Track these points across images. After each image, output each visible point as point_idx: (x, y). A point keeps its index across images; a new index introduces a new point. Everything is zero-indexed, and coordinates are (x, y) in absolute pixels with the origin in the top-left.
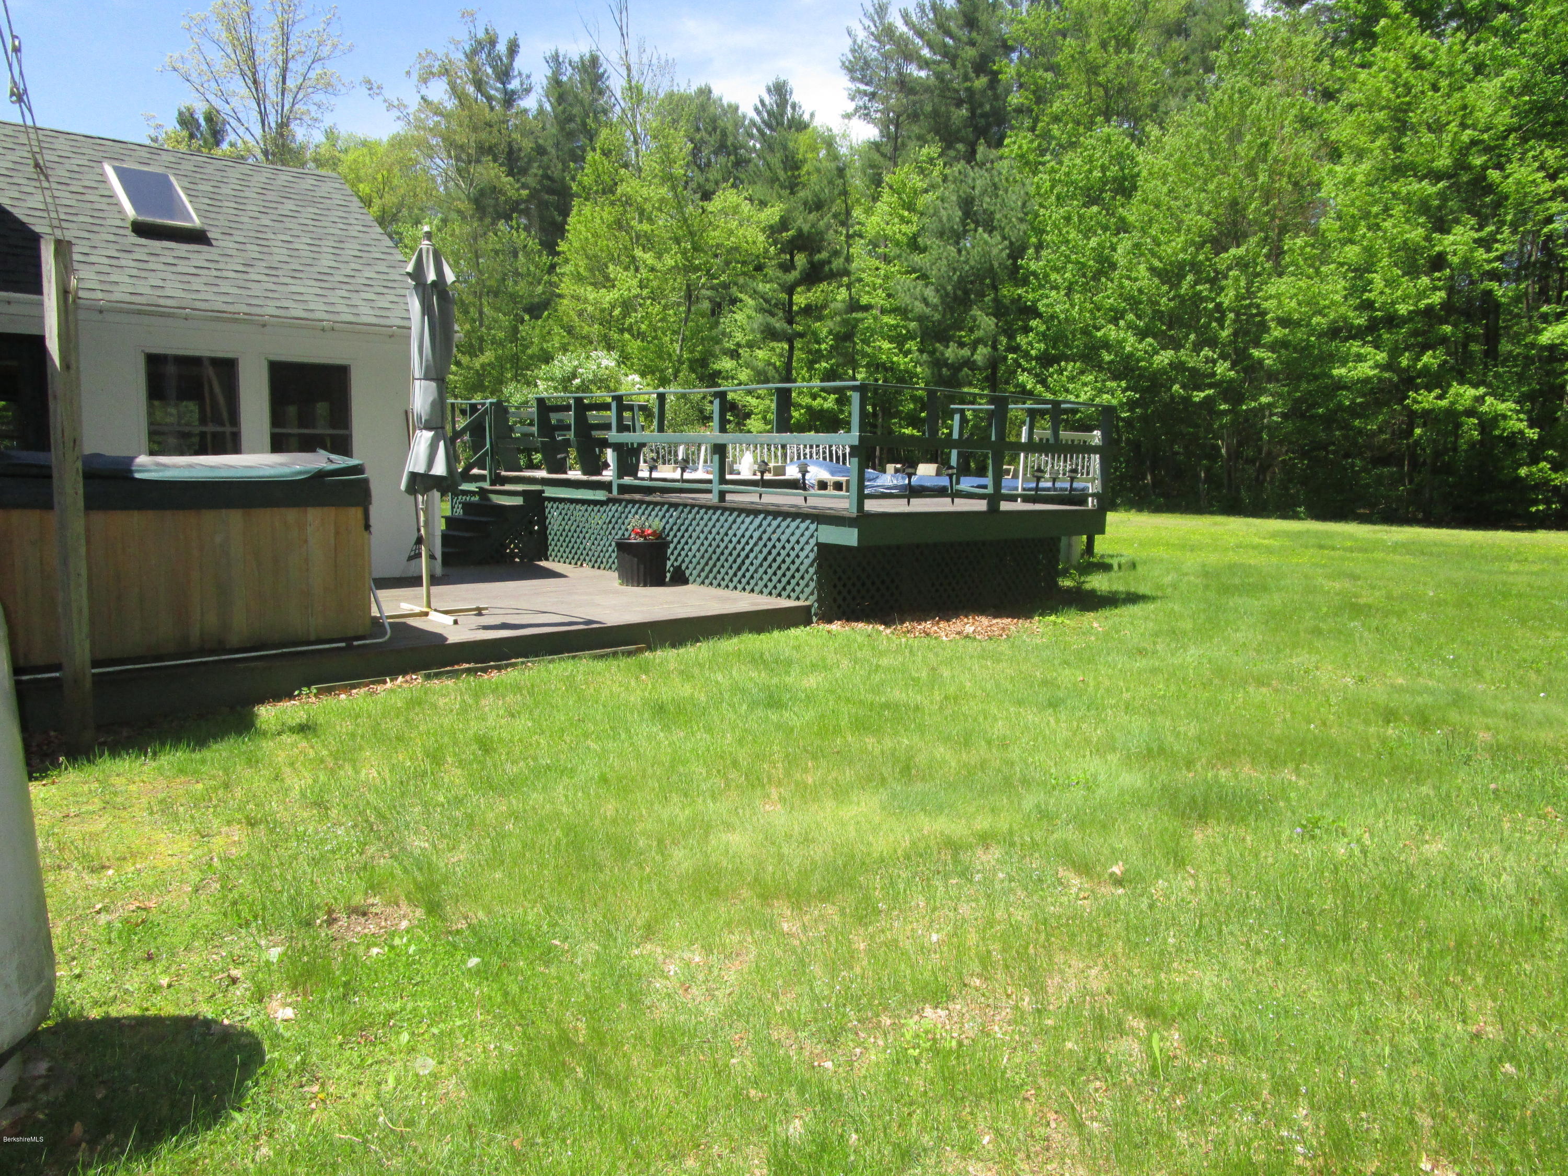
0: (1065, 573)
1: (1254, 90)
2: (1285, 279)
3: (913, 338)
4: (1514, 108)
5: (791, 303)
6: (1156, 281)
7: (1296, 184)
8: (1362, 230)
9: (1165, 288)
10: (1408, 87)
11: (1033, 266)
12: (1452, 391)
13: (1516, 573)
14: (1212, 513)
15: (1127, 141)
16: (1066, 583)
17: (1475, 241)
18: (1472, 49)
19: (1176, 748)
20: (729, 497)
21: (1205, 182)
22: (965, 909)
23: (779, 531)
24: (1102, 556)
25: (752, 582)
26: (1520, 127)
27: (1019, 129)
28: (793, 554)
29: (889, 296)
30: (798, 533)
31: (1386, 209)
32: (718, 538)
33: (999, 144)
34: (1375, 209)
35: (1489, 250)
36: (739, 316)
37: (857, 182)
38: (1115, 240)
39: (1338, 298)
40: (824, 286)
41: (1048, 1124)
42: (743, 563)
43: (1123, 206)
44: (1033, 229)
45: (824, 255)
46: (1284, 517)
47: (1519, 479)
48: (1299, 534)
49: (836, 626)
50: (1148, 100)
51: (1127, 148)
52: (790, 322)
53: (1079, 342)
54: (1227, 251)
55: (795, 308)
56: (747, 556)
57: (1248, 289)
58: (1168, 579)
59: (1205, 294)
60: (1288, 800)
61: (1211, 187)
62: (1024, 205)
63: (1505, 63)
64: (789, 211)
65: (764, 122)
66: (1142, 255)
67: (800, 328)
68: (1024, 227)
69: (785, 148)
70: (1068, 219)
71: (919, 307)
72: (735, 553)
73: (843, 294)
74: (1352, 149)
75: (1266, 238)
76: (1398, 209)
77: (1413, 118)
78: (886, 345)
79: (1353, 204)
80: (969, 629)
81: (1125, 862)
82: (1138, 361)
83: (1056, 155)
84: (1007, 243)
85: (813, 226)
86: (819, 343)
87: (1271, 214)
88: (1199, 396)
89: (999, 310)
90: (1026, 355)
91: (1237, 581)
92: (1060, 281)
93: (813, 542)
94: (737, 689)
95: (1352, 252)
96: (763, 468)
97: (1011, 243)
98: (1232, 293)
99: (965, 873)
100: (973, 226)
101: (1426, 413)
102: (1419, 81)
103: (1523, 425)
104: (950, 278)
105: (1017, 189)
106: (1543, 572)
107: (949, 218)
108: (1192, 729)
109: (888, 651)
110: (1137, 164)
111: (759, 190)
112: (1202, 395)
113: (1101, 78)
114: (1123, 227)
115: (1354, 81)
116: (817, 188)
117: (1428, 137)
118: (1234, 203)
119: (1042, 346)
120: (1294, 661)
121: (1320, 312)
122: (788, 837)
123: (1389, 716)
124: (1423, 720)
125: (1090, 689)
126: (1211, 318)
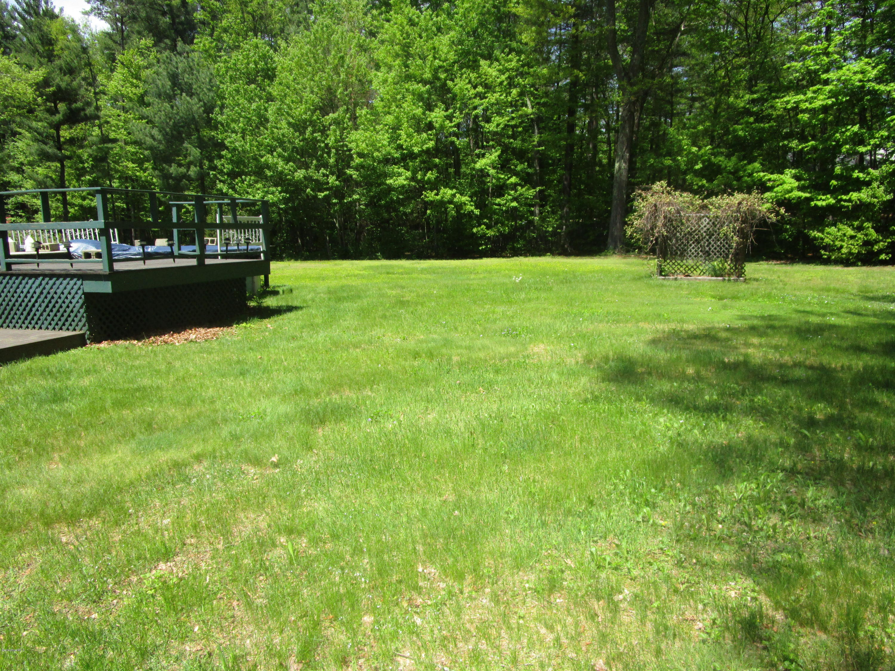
0: (251, 298)
1: (333, 27)
2: (359, 132)
3: (148, 161)
4: (456, 51)
5: (59, 136)
6: (292, 130)
7: (360, 81)
8: (394, 107)
9: (297, 134)
10: (408, 35)
11: (220, 118)
12: (442, 191)
13: (474, 279)
14: (334, 259)
15: (268, 48)
16: (252, 304)
17: (445, 117)
18: (435, 19)
19: (310, 387)
20: (14, 267)
21: (314, 75)
22: (185, 501)
23: (55, 287)
24: (274, 287)
25: (40, 322)
26: (459, 61)
27: (203, 34)
28: (67, 301)
29: (129, 133)
30: (69, 287)
31: (404, 97)
32: (9, 295)
33: (192, 42)
34: (399, 97)
35: (451, 122)
36: (20, 144)
37: (98, 58)
38: (267, 105)
39: (385, 143)
40: (82, 125)
41: (234, 609)
42: (31, 310)
43: (269, 86)
44: (218, 96)
45: (79, 104)
46: (371, 259)
47: (473, 234)
48: (377, 267)
49: (104, 345)
50: (278, 26)
51: (268, 52)
52: (60, 149)
53: (252, 165)
54: (328, 114)
55: (62, 139)
56: (33, 306)
57: (341, 137)
58: (309, 297)
59: (319, 138)
60: (365, 405)
61: (317, 78)
62: (210, 80)
63: (450, 29)
64: (49, 73)
65: (24, 10)
66: (283, 115)
67: (68, 153)
68: (212, 94)
69: (41, 30)
70: (238, 91)
71: (149, 141)
72: (24, 304)
73: (96, 131)
74: (386, 64)
75: (348, 109)
76: (409, 97)
77: (412, 50)
78: (131, 165)
79: (388, 93)
80: (193, 337)
81: (279, 454)
82: (286, 175)
83: (227, 53)
84: (202, 103)
85: (68, 85)
86: (83, 163)
87: (349, 96)
88: (321, 195)
89: (202, 144)
90: (221, 172)
91: (345, 295)
92: (237, 128)
93: (80, 292)
94: (29, 393)
95: (390, 119)
96: (38, 246)
97: (205, 104)
98: (333, 138)
99: (187, 480)
100: (179, 92)
101: (432, 202)
102: (414, 32)
103: (473, 208)
104: (167, 123)
105: (205, 71)
106: (484, 278)
107: (163, 86)
108: (318, 376)
109: (140, 355)
110: (274, 62)
111: (24, 57)
112: (323, 194)
113: (249, 9)
114: (270, 99)
115: (383, 28)
116: (68, 59)
117: (419, 62)
118: (329, 89)
119: (230, 167)
120: (373, 333)
121: (378, 150)
122: (66, 482)
123: (416, 355)
124: (431, 355)
125: (265, 362)
126: (324, 152)
